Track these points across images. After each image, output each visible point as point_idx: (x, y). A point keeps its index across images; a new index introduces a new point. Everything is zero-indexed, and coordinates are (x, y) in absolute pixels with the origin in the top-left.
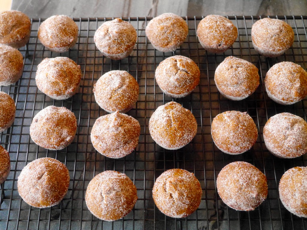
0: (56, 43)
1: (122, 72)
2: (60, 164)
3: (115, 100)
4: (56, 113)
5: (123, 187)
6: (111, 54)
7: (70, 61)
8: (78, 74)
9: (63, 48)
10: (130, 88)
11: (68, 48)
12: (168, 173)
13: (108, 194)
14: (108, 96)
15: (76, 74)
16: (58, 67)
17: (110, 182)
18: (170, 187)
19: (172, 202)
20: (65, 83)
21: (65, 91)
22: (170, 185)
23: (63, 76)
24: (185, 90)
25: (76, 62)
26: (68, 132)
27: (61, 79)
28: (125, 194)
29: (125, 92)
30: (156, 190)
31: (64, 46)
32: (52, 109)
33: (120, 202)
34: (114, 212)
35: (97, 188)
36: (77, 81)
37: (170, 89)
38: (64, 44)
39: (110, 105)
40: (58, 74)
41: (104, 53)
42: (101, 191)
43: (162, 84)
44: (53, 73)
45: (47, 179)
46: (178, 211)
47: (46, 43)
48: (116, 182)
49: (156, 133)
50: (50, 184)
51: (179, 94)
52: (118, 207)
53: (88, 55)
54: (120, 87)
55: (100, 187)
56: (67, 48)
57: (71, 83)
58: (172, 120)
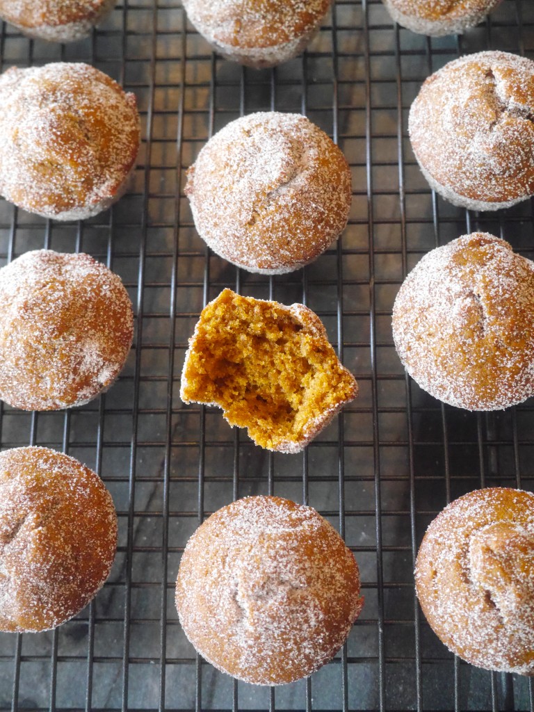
0: (45, 10)
1: (291, 120)
2: (81, 474)
3: (267, 230)
4: (54, 279)
5: (311, 568)
6: (243, 47)
7: (97, 79)
8: (127, 129)
9: (70, 28)
10: (321, 182)
11: (89, 26)
12: (472, 505)
13: (259, 597)
14: (244, 213)
15: (123, 131)
16: (55, 104)
17: (264, 550)
18: (484, 568)
19: (494, 623)
20: (83, 164)
21: (85, 195)
22: (484, 561)
23: (75, 140)
24: (523, 185)
25: (118, 82)
26: (103, 351)
27: (67, 152)
28: (320, 593)
29: (306, 199)
30: (430, 573)
31: (72, 18)
32: (40, 262)
33: (305, 626)
34: (281, 661)
35: (219, 572)
36: (125, 157)
37: (468, 182)
38: (74, 10)
39: (251, 249)
40: (54, 134)
41: (219, 43)
42: (232, 587)
43: (437, 166)
44: (37, 128)
45: (34, 541)
46: (515, 654)
47: (7, 11)
48: (286, 553)
49: (423, 354)
50: (46, 560)
51: (500, 201)
52: (296, 643)
53: (161, 52)
54: (285, 180)
55: (227, 568)
56: (84, 26)
57: (103, 162)
58: (484, 307)
